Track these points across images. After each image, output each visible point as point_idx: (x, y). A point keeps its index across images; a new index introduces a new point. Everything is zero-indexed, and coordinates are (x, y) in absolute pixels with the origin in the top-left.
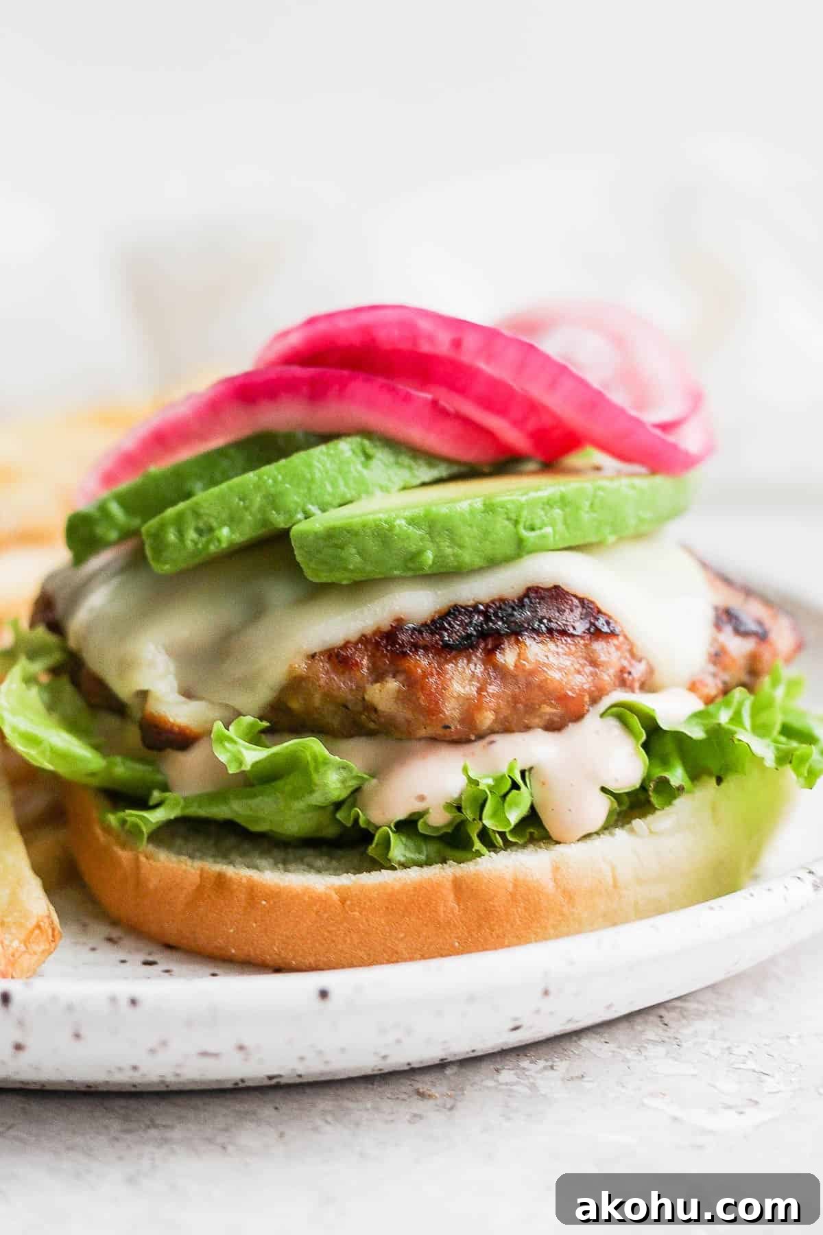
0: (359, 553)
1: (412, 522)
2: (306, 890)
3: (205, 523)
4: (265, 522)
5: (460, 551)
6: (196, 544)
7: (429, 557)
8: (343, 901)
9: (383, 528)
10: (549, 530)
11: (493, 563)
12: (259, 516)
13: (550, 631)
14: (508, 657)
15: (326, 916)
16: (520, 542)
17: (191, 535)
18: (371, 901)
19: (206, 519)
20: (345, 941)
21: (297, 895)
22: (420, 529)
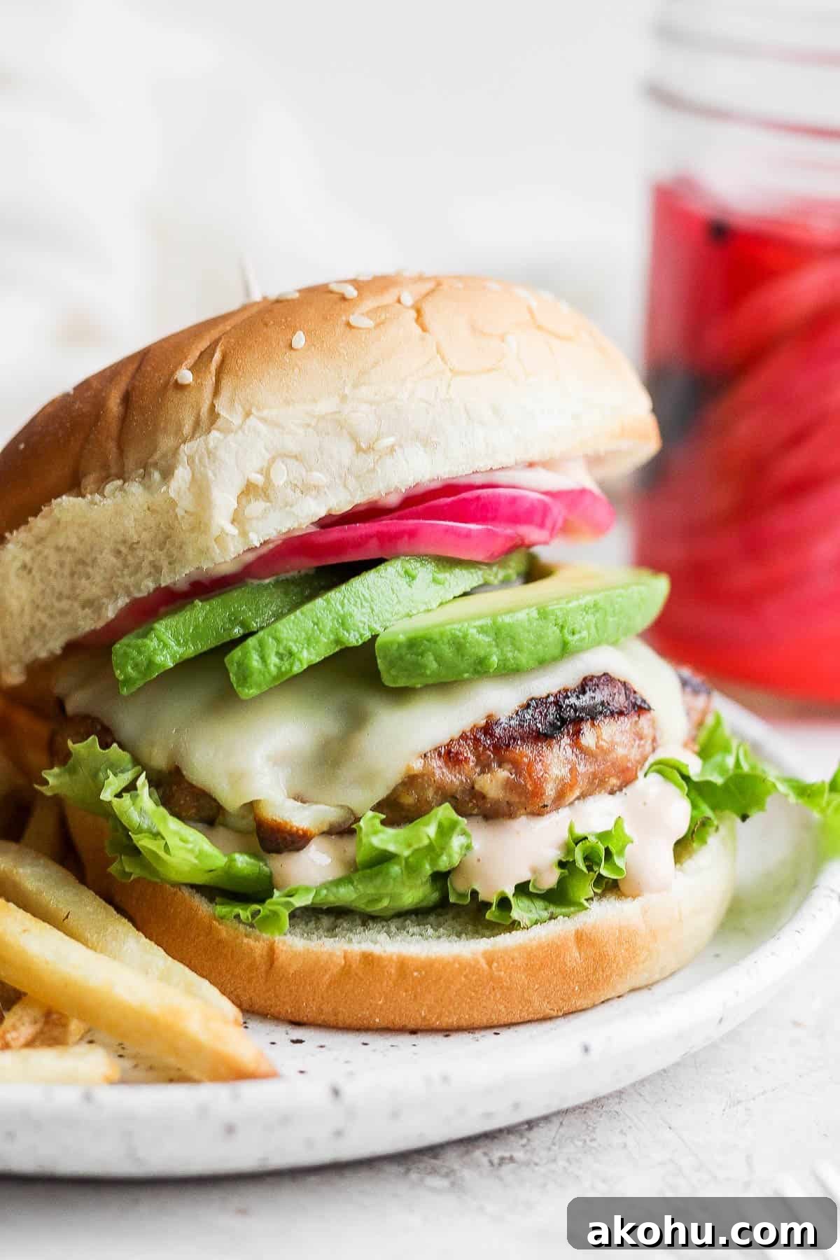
0: (436, 660)
1: (482, 630)
2: (456, 959)
3: (285, 648)
4: (337, 641)
5: (519, 655)
6: (279, 668)
7: (494, 660)
8: (490, 963)
9: (458, 636)
10: (585, 633)
11: (543, 664)
12: (332, 637)
13: (612, 714)
14: (589, 737)
15: (474, 978)
16: (565, 645)
17: (273, 660)
18: (513, 960)
19: (285, 642)
20: (489, 998)
21: (448, 963)
22: (488, 636)
